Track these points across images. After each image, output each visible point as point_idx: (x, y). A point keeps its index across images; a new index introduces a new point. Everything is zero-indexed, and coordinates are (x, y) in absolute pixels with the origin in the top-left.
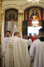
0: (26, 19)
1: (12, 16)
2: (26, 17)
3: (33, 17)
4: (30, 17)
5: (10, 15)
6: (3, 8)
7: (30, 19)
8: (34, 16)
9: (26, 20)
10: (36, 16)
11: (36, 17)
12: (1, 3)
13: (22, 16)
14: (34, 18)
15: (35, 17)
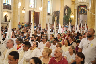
1: (83, 10)
5: (81, 10)
6: (76, 5)
12: (75, 1)
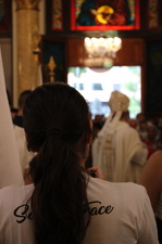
0: (58, 25)
2: (58, 15)
3: (94, 17)
4: (78, 12)
7: (81, 28)
8: (101, 9)
9: (57, 31)
10: (111, 11)
11: (113, 16)
13: (36, 9)
14: (100, 19)
15: (104, 15)
